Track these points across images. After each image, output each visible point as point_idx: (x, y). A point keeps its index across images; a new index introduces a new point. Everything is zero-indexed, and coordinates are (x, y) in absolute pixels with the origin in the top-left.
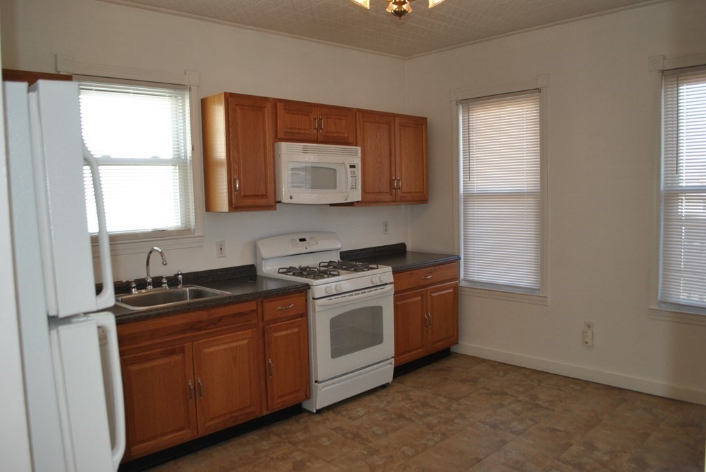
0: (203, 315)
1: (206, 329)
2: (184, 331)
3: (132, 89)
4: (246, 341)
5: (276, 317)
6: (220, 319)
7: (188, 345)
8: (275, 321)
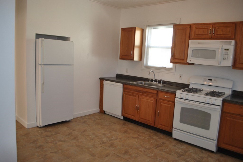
0: (141, 89)
1: (142, 93)
2: (137, 92)
3: (161, 27)
4: (153, 101)
5: (163, 98)
6: (146, 92)
7: (137, 96)
8: (163, 100)
